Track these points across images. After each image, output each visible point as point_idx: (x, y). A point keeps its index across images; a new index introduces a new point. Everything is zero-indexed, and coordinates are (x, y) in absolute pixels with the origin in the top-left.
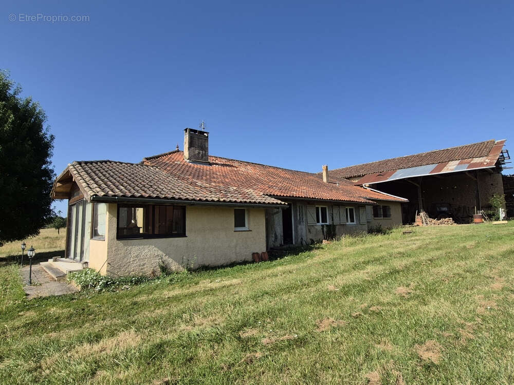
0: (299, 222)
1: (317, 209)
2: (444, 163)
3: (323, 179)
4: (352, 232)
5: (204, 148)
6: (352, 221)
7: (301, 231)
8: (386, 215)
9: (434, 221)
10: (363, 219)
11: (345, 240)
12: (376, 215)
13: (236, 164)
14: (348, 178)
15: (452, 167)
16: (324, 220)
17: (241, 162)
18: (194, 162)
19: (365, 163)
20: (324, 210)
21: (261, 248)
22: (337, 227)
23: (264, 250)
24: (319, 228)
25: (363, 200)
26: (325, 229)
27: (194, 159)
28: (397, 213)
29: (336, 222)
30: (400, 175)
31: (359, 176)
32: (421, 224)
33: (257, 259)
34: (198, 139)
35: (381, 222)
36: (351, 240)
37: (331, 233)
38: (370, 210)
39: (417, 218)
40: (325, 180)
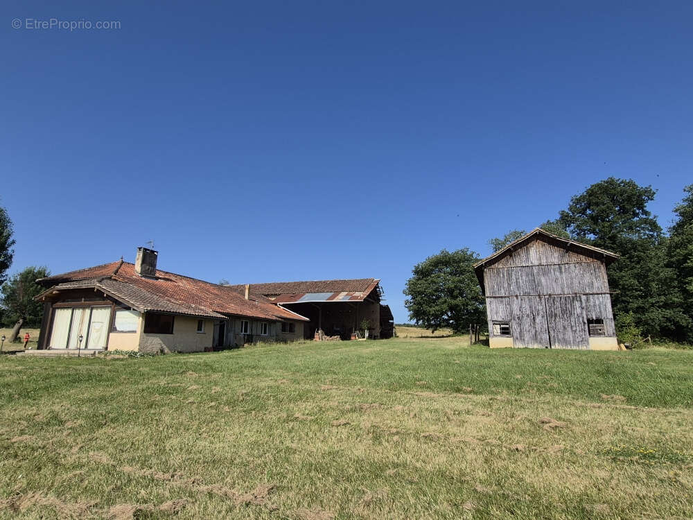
0: (228, 331)
1: (242, 322)
2: (337, 293)
3: (244, 295)
4: (264, 340)
5: (153, 265)
6: (265, 333)
7: (230, 337)
8: (292, 330)
9: (328, 338)
10: (273, 332)
11: (259, 344)
12: (284, 330)
13: (173, 279)
14: (266, 295)
15: (342, 297)
16: (246, 331)
17: (176, 275)
18: (145, 277)
19: (283, 282)
20: (246, 323)
21: (210, 345)
22: (254, 337)
23: (211, 346)
24: (242, 336)
25: (274, 318)
26: (246, 338)
27: (145, 273)
28: (299, 329)
29: (254, 332)
30: (307, 298)
31: (275, 295)
32: (318, 340)
33: (207, 350)
34: (149, 258)
35: (287, 335)
36: (263, 344)
37: (250, 340)
38: (279, 326)
39: (316, 336)
40: (246, 297)
